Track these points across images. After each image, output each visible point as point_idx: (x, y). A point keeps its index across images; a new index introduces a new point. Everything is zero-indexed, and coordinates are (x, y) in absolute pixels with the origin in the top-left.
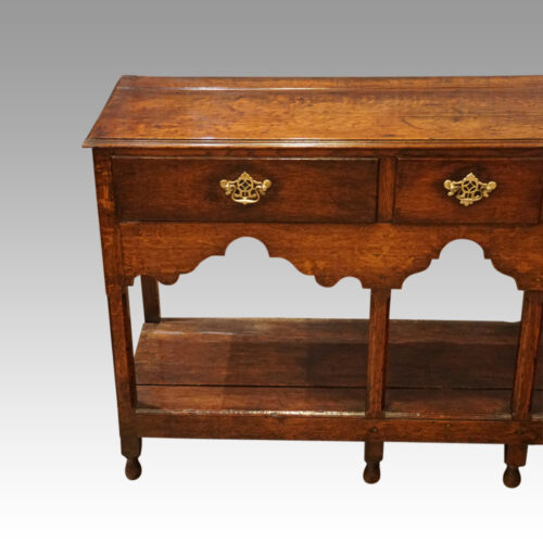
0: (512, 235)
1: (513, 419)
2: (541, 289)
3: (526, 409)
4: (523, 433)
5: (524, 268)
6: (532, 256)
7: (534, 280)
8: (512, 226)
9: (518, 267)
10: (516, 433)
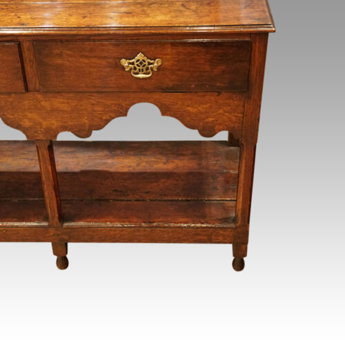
0: (10, 100)
1: (49, 226)
2: (44, 138)
3: (56, 219)
4: (59, 235)
5: (27, 123)
6: (30, 115)
7: (37, 132)
8: (9, 94)
9: (22, 123)
10: (54, 235)
